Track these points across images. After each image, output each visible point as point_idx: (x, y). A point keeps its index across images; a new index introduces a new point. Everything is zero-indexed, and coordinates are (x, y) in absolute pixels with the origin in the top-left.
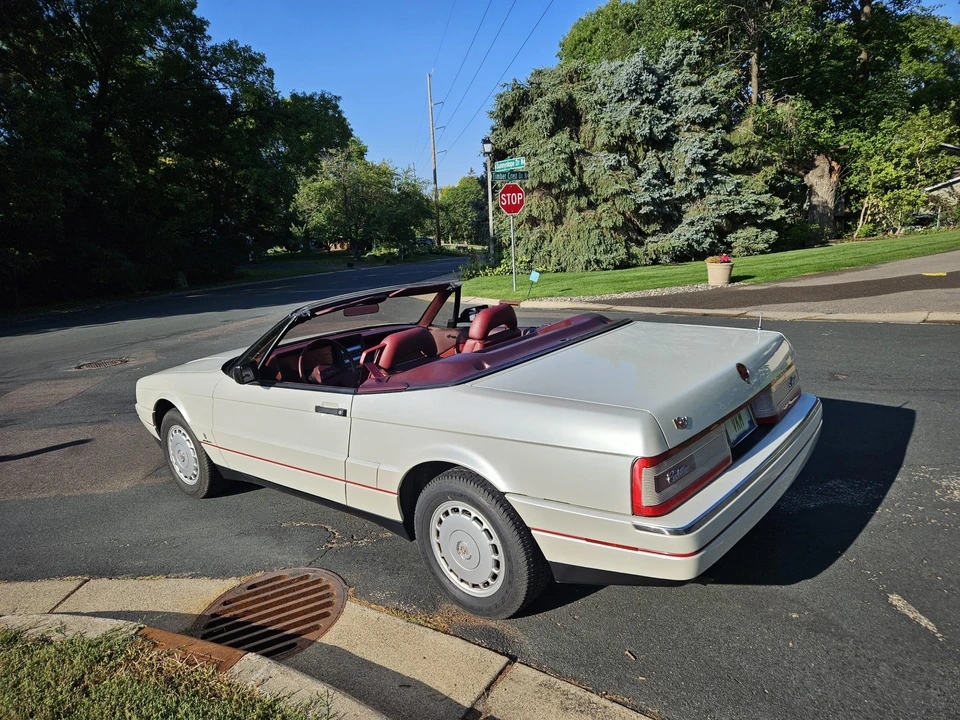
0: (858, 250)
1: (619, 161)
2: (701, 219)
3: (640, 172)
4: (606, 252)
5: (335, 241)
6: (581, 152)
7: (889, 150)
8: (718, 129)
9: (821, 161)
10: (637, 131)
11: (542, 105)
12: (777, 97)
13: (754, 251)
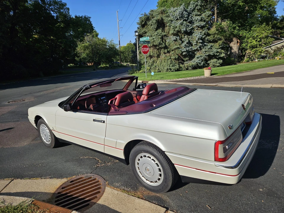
0: (246, 66)
1: (177, 39)
2: (200, 56)
3: (183, 42)
4: (173, 66)
5: (89, 62)
6: (165, 35)
7: (254, 36)
8: (206, 29)
9: (235, 39)
10: (182, 29)
11: (153, 21)
12: (222, 20)
13: (216, 66)
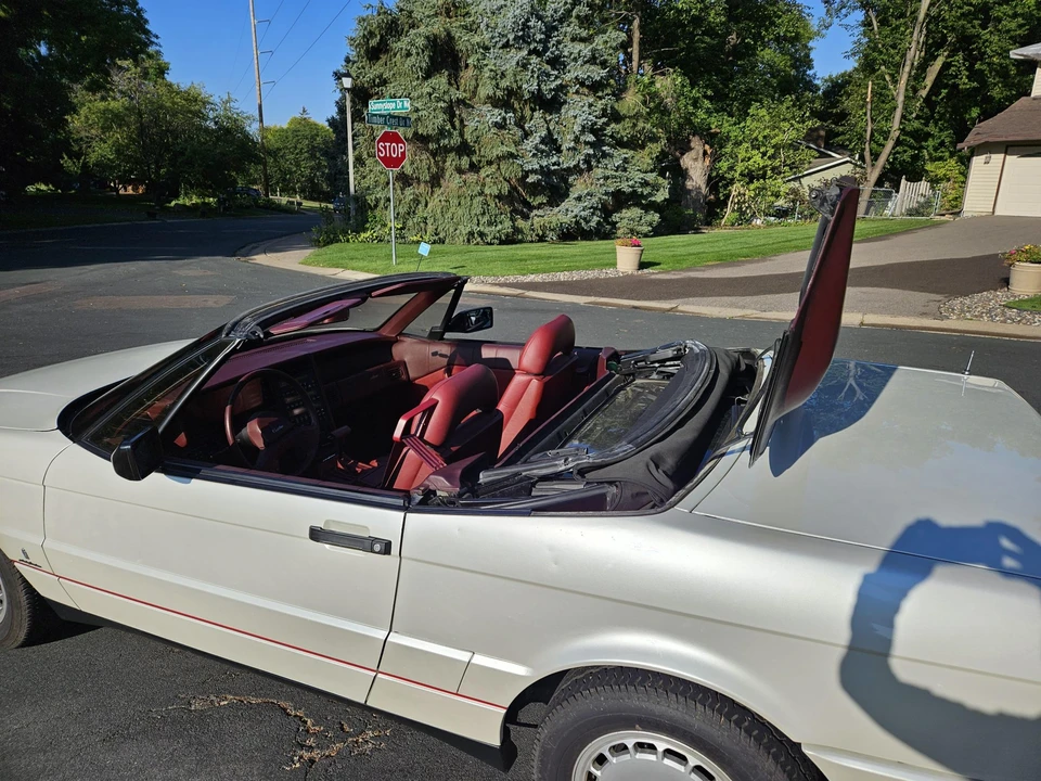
0: (743, 240)
1: (504, 119)
2: (588, 194)
3: (527, 135)
4: (490, 224)
6: (461, 102)
7: (756, 139)
8: (608, 95)
9: (697, 144)
10: (525, 86)
11: (416, 38)
12: (655, 68)
13: (638, 233)
